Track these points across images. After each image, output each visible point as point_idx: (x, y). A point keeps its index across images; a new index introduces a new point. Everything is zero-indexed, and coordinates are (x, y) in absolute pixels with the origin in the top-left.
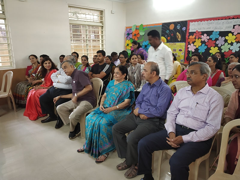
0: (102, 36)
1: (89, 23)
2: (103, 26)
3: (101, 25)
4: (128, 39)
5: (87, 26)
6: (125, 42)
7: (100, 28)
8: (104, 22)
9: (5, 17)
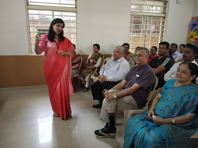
0: (163, 27)
1: (151, 14)
2: (165, 17)
3: (163, 15)
4: (192, 31)
5: (148, 17)
6: (189, 34)
7: (162, 19)
8: (167, 12)
9: (76, 11)
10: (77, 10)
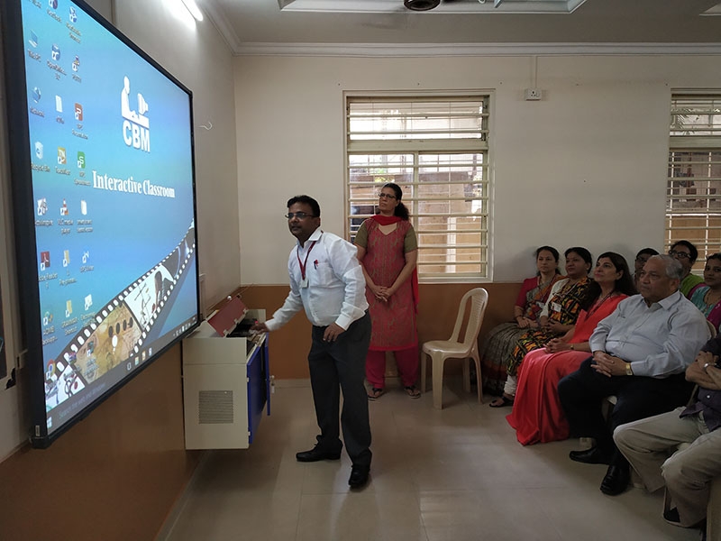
9: (486, 148)
10: (487, 146)
